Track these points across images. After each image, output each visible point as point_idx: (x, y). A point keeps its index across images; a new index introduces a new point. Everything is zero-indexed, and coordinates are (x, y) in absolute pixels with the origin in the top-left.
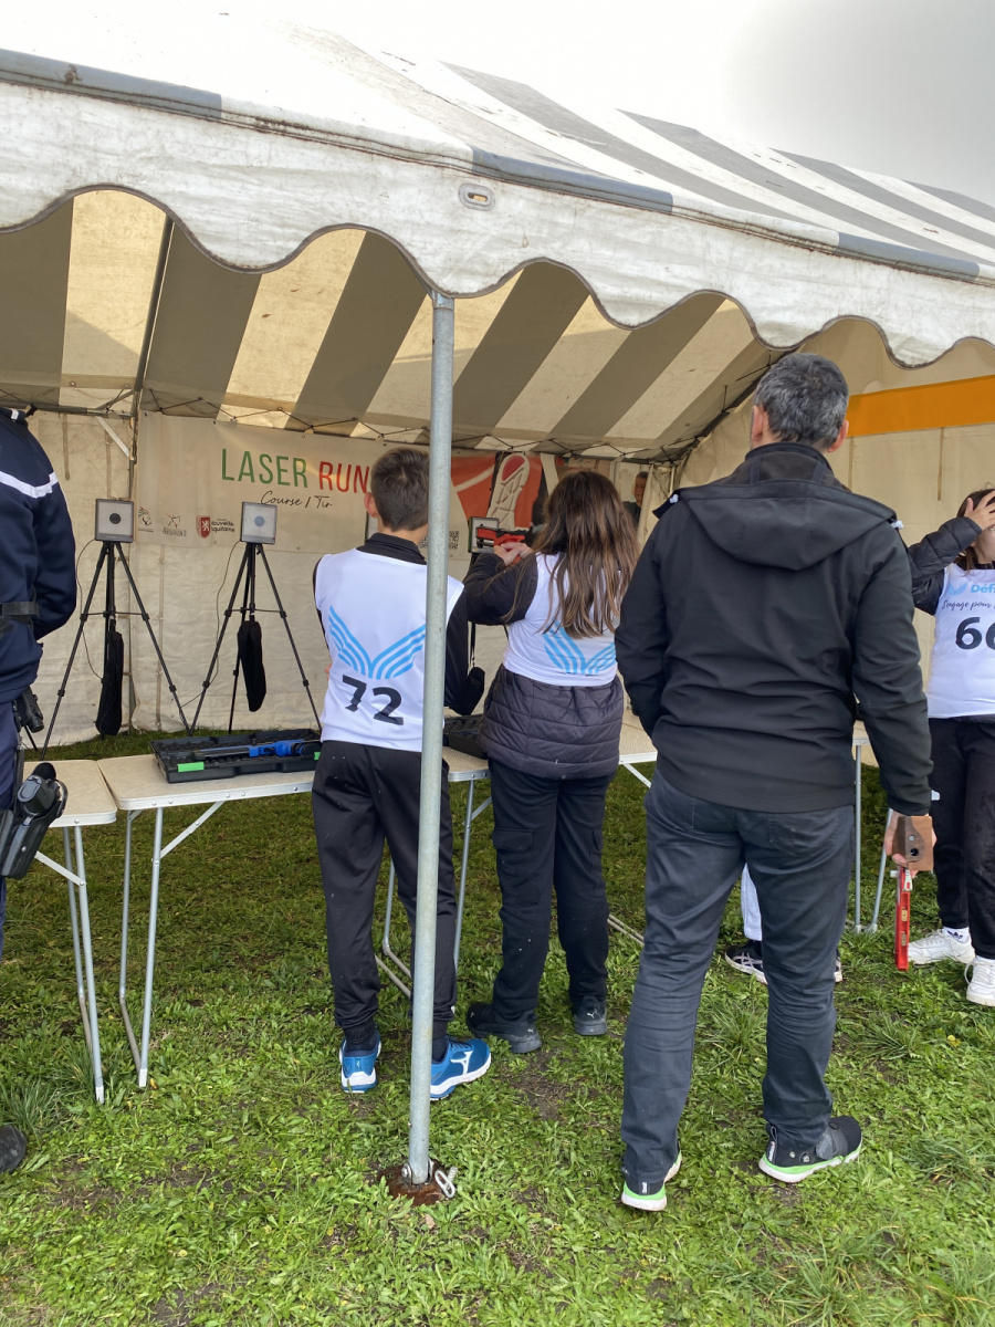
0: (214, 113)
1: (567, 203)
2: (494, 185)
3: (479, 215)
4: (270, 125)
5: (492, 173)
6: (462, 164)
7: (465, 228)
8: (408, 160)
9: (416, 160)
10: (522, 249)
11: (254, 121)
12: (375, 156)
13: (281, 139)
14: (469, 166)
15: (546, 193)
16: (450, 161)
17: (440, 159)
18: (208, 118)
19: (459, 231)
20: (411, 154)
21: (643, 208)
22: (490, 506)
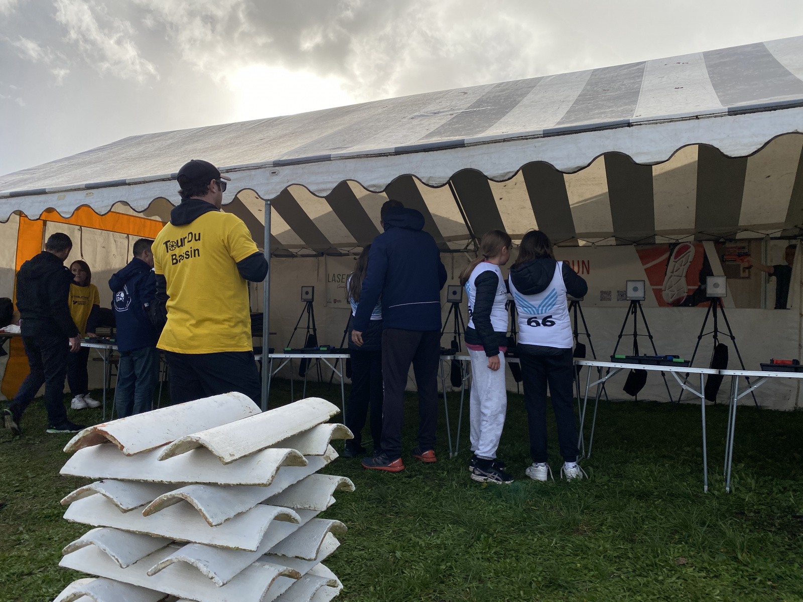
1: (300, 167)
2: (280, 168)
3: (274, 177)
5: (279, 165)
8: (258, 168)
10: (287, 183)
12: (251, 170)
14: (272, 165)
16: (267, 166)
19: (269, 183)
21: (322, 161)
22: (666, 275)
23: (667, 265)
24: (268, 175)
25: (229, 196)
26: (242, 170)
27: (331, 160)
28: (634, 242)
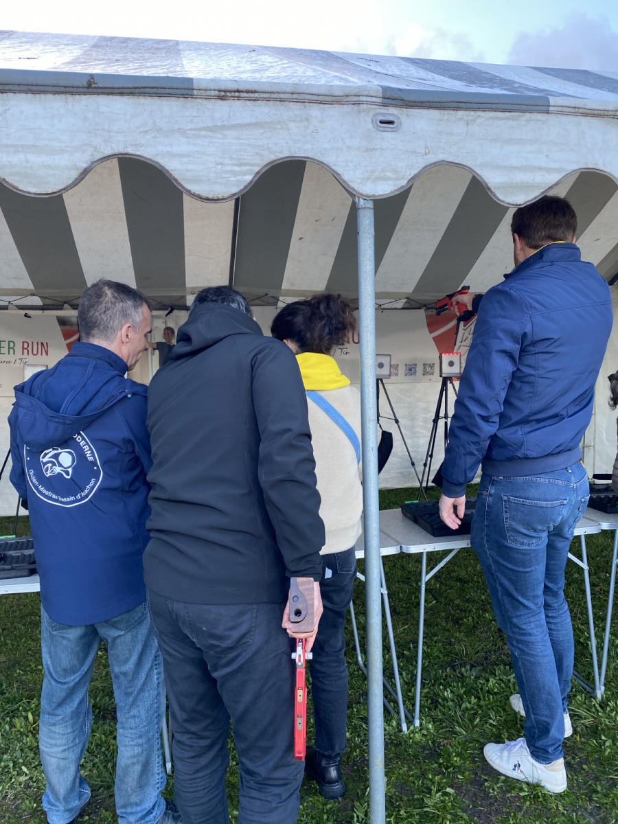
0: (189, 92)
1: (459, 117)
2: (401, 112)
3: (388, 135)
4: (228, 94)
5: (399, 103)
6: (374, 99)
7: (378, 147)
8: (331, 103)
9: (338, 103)
10: (425, 157)
11: (217, 93)
12: (306, 104)
13: (238, 103)
14: (380, 100)
15: (442, 112)
16: (364, 99)
17: (357, 98)
18: (185, 96)
19: (373, 149)
20: (333, 98)
21: (524, 111)
22: (455, 345)
23: (457, 334)
24: (370, 126)
25: (234, 173)
26: (275, 100)
27: (548, 112)
28: (425, 306)
